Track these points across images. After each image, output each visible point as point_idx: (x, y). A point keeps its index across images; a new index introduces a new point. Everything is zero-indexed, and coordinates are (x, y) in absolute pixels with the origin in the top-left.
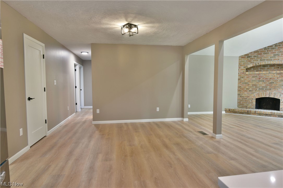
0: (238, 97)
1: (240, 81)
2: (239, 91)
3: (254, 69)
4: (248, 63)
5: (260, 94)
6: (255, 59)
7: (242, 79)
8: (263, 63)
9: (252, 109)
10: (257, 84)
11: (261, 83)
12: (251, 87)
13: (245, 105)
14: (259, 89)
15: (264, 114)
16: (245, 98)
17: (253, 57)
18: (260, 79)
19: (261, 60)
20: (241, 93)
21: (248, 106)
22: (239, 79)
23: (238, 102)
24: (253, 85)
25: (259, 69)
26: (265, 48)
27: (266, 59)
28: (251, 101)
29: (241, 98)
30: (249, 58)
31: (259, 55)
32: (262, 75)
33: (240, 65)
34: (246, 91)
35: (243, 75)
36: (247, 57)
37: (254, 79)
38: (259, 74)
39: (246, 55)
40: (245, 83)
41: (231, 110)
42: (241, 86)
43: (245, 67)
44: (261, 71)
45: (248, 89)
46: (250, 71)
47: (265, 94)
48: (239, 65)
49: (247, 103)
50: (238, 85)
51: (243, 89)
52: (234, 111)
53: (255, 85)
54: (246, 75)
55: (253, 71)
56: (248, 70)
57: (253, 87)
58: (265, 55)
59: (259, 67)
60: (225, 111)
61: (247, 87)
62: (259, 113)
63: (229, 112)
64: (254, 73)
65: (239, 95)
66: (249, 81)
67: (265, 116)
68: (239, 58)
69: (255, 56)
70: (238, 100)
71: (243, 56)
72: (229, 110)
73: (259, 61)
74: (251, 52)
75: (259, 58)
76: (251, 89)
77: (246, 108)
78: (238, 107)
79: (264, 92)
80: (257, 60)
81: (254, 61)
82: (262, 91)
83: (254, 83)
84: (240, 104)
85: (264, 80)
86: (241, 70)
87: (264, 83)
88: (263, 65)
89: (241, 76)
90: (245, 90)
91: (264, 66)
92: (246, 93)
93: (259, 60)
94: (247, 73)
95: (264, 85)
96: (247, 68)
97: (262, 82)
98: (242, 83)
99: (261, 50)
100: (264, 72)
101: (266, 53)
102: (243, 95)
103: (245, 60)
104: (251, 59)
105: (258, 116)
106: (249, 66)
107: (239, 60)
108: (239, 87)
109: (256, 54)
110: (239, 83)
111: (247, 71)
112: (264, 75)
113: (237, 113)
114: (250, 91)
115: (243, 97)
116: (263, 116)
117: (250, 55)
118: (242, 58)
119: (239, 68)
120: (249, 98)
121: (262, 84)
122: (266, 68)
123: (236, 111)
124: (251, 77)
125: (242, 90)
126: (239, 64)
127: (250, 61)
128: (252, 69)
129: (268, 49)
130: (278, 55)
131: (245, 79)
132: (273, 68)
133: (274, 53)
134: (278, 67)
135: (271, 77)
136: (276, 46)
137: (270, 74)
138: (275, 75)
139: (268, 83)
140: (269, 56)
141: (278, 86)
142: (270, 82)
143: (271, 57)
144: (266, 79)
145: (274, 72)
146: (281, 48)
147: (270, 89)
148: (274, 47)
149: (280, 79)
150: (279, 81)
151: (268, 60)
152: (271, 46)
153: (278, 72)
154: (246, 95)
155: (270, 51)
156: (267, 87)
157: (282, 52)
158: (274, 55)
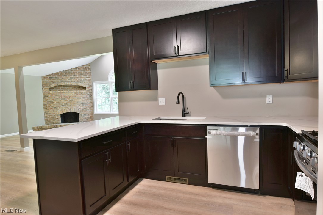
0: (45, 115)
1: (45, 99)
2: (45, 108)
3: (56, 89)
4: (50, 83)
5: (63, 110)
6: (56, 79)
7: (47, 98)
8: (63, 84)
9: (59, 124)
10: (60, 101)
11: (63, 101)
12: (55, 104)
13: (52, 121)
14: (62, 106)
16: (51, 114)
17: (54, 78)
18: (62, 97)
19: (61, 81)
20: (48, 110)
21: (55, 122)
22: (44, 98)
23: (45, 119)
24: (57, 103)
26: (63, 72)
27: (65, 80)
28: (57, 117)
29: (48, 116)
30: (51, 79)
31: (59, 77)
32: (63, 94)
33: (43, 85)
34: (52, 108)
35: (47, 93)
36: (49, 78)
37: (57, 97)
38: (61, 93)
39: (48, 76)
40: (50, 101)
41: (39, 128)
42: (46, 104)
43: (48, 87)
44: (62, 90)
45: (53, 106)
46: (53, 90)
47: (67, 110)
49: (53, 119)
50: (44, 103)
51: (48, 106)
52: (42, 128)
53: (59, 103)
54: (50, 93)
55: (56, 90)
56: (51, 89)
58: (64, 77)
59: (60, 87)
60: (33, 129)
61: (52, 105)
63: (38, 130)
64: (56, 92)
65: (45, 112)
66: (53, 99)
68: (42, 78)
69: (56, 78)
70: (45, 117)
71: (46, 76)
72: (37, 128)
73: (60, 82)
74: (53, 74)
75: (59, 79)
76: (55, 106)
77: (53, 124)
78: (45, 124)
79: (67, 108)
80: (58, 81)
81: (55, 81)
82: (65, 107)
83: (58, 101)
84: (48, 121)
85: (65, 98)
86: (45, 89)
87: (66, 100)
88: (63, 85)
89: (46, 95)
90: (50, 107)
91: (65, 86)
92: (51, 110)
93: (60, 81)
94: (51, 92)
95: (66, 102)
96: (50, 87)
98: (47, 102)
99: (61, 73)
100: (65, 92)
101: (64, 76)
102: (49, 113)
103: (48, 80)
104: (52, 79)
106: (52, 86)
107: (42, 79)
108: (45, 105)
109: (56, 76)
110: (44, 101)
111: (51, 90)
112: (65, 94)
114: (55, 108)
115: (50, 114)
117: (51, 76)
118: (45, 78)
119: (43, 87)
120: (55, 114)
121: (64, 102)
122: (66, 88)
123: (44, 127)
124: (55, 96)
125: (48, 108)
126: (43, 83)
127: (52, 81)
128: (55, 88)
129: (66, 72)
130: (73, 78)
131: (50, 98)
132: (71, 88)
133: (70, 76)
134: (75, 88)
135: (70, 95)
136: (71, 70)
137: (69, 93)
138: (73, 94)
139: (68, 100)
140: (67, 78)
141: (76, 102)
142: (70, 99)
143: (68, 79)
144: (67, 97)
145: (72, 91)
146: (75, 72)
147: (71, 106)
148: (70, 71)
149: (77, 97)
150: (76, 98)
151: (66, 81)
152: (68, 70)
153: (75, 91)
154: (52, 112)
155: (67, 74)
156: (68, 104)
157: (76, 76)
158: (71, 78)
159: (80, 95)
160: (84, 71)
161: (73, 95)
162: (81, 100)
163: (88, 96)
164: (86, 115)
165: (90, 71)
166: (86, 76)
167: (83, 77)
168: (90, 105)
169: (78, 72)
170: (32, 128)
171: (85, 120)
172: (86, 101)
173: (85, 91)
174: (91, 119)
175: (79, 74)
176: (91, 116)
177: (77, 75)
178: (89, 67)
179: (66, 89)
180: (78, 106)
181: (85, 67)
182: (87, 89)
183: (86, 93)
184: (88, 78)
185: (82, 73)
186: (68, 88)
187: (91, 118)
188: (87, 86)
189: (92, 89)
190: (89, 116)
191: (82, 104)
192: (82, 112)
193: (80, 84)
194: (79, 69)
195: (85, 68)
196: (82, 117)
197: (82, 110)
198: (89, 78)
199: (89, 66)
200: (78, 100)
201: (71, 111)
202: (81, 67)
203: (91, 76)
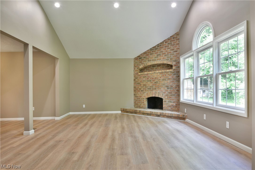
0: (134, 97)
2: (135, 91)
3: (147, 70)
4: (140, 64)
5: (149, 93)
6: (144, 60)
7: (137, 80)
8: (150, 63)
10: (146, 84)
11: (149, 83)
12: (142, 87)
13: (139, 104)
14: (148, 89)
15: (146, 113)
16: (139, 97)
17: (143, 59)
18: (148, 79)
20: (136, 93)
21: (141, 106)
22: (134, 80)
23: (134, 102)
24: (144, 85)
25: (150, 70)
26: (151, 49)
28: (143, 100)
30: (140, 60)
31: (147, 56)
32: (150, 75)
34: (139, 91)
35: (137, 75)
36: (139, 58)
37: (144, 79)
38: (147, 74)
40: (139, 83)
42: (135, 86)
45: (140, 89)
47: (152, 94)
48: (134, 67)
49: (140, 102)
50: (134, 85)
51: (137, 89)
57: (144, 87)
58: (151, 56)
59: (150, 67)
61: (140, 87)
62: (142, 112)
63: (123, 111)
65: (134, 95)
66: (141, 82)
67: (147, 115)
68: (134, 60)
69: (144, 58)
70: (134, 100)
71: (137, 58)
73: (147, 62)
75: (147, 59)
76: (142, 89)
77: (139, 108)
78: (134, 107)
79: (152, 92)
81: (143, 61)
82: (150, 91)
83: (144, 83)
84: (136, 104)
85: (151, 79)
86: (135, 71)
87: (151, 82)
88: (152, 65)
89: (136, 77)
91: (154, 66)
92: (139, 93)
93: (147, 60)
94: (139, 74)
95: (151, 85)
96: (139, 69)
97: (150, 82)
99: (148, 51)
101: (151, 54)
102: (137, 95)
103: (138, 61)
105: (142, 115)
106: (141, 67)
107: (134, 61)
108: (135, 87)
109: (145, 56)
110: (135, 83)
114: (142, 91)
115: (137, 97)
116: (145, 115)
117: (141, 57)
118: (136, 59)
119: (134, 69)
120: (141, 98)
121: (150, 84)
122: (155, 68)
124: (142, 77)
125: (137, 91)
126: (134, 65)
127: (141, 62)
129: (153, 49)
130: (160, 55)
131: (138, 80)
132: (159, 67)
133: (157, 53)
134: (163, 67)
135: (156, 76)
136: (158, 46)
137: (155, 74)
138: (159, 74)
139: (154, 82)
140: (154, 56)
141: (160, 85)
142: (155, 81)
143: (155, 58)
144: (153, 78)
145: (157, 72)
146: (162, 48)
147: (155, 89)
148: (157, 47)
149: (162, 78)
150: (161, 80)
151: (153, 60)
152: (155, 47)
153: (160, 71)
154: (139, 95)
155: (154, 51)
156: (153, 86)
157: (163, 52)
158: (157, 55)
159: (166, 75)
160: (171, 43)
161: (158, 75)
162: (166, 82)
163: (175, 76)
164: (170, 101)
165: (178, 43)
166: (173, 50)
167: (170, 52)
168: (176, 90)
169: (165, 47)
171: (169, 108)
172: (171, 84)
173: (171, 70)
174: (176, 109)
175: (165, 49)
176: (176, 105)
177: (164, 50)
178: (177, 37)
180: (162, 89)
181: (172, 38)
182: (174, 68)
183: (173, 73)
184: (175, 53)
185: (169, 47)
186: (156, 68)
187: (176, 106)
188: (174, 63)
189: (179, 67)
190: (174, 104)
191: (167, 86)
192: (166, 97)
193: (165, 62)
194: (165, 43)
195: (172, 39)
196: (166, 104)
197: (167, 95)
198: (177, 51)
199: (178, 35)
200: (163, 82)
201: (155, 95)
202: (169, 39)
203: (179, 49)
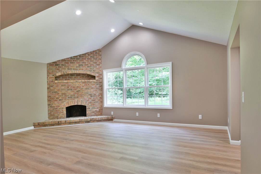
0: (48, 108)
1: (49, 90)
2: (49, 101)
3: (63, 78)
4: (56, 71)
5: (69, 102)
6: (63, 67)
7: (52, 88)
8: (70, 72)
9: (63, 118)
10: (66, 92)
11: (69, 91)
12: (60, 96)
13: (56, 115)
14: (68, 97)
15: (73, 122)
16: (56, 107)
17: (61, 66)
18: (68, 87)
19: (68, 69)
20: (52, 103)
21: (59, 116)
22: (48, 88)
23: (49, 113)
24: (63, 94)
25: (68, 78)
26: (71, 58)
27: (72, 68)
28: (62, 110)
29: (52, 109)
30: (57, 66)
31: (67, 64)
32: (70, 84)
33: (49, 73)
34: (56, 100)
35: (52, 83)
36: (56, 65)
37: (63, 87)
38: (67, 83)
39: (54, 63)
40: (55, 92)
41: (40, 124)
42: (50, 95)
43: (53, 75)
44: (69, 80)
45: (58, 98)
46: (59, 80)
47: (73, 102)
48: (47, 73)
49: (57, 113)
50: (48, 94)
51: (53, 98)
52: (44, 124)
53: (64, 94)
54: (56, 83)
55: (62, 80)
56: (57, 78)
57: (63, 96)
58: (72, 65)
59: (67, 76)
60: (34, 126)
61: (57, 96)
62: (69, 122)
63: (39, 126)
64: (62, 81)
65: (49, 105)
66: (58, 90)
67: (75, 124)
68: (47, 65)
69: (63, 65)
70: (48, 111)
71: (51, 64)
72: (39, 124)
73: (67, 70)
74: (59, 60)
75: (66, 67)
76: (60, 98)
77: (58, 119)
78: (49, 118)
79: (73, 100)
80: (65, 69)
81: (62, 69)
82: (71, 99)
83: (63, 92)
84: (51, 115)
85: (72, 88)
86: (50, 78)
87: (73, 91)
88: (71, 74)
89: (50, 85)
90: (55, 99)
91: (72, 75)
92: (56, 102)
93: (67, 68)
94: (56, 81)
95: (72, 93)
96: (55, 76)
97: (71, 91)
98: (51, 93)
99: (68, 59)
100: (72, 81)
101: (72, 63)
102: (53, 105)
103: (54, 68)
104: (59, 67)
105: (68, 125)
106: (58, 74)
107: (47, 67)
108: (49, 97)
109: (63, 63)
110: (48, 92)
111: (56, 80)
112: (71, 83)
113: (48, 126)
114: (60, 100)
115: (54, 107)
116: (72, 124)
117: (58, 63)
118: (50, 65)
119: (48, 76)
120: (59, 108)
121: (71, 93)
122: (73, 76)
123: (46, 124)
124: (60, 86)
125: (52, 100)
126: (48, 71)
127: (58, 69)
128: (61, 77)
129: (74, 58)
130: (82, 65)
131: (55, 88)
132: (79, 77)
133: (79, 63)
134: (83, 77)
135: (77, 85)
136: (80, 57)
137: (77, 83)
138: (81, 83)
139: (75, 91)
140: (75, 65)
141: (84, 93)
142: (77, 90)
143: (76, 67)
144: (74, 87)
145: (80, 81)
146: (84, 59)
147: (78, 97)
148: (78, 57)
149: (85, 87)
150: (84, 89)
151: (74, 69)
152: (76, 57)
153: (83, 81)
154: (57, 105)
155: (76, 61)
156: (75, 95)
157: (85, 63)
158: (79, 65)
159: (89, 85)
160: (94, 57)
161: (80, 85)
162: (89, 91)
163: (98, 86)
164: (94, 108)
165: (100, 58)
166: (96, 63)
167: (93, 65)
168: (99, 97)
169: (88, 59)
170: (32, 124)
171: (93, 114)
172: (94, 93)
173: (94, 81)
174: (100, 113)
175: (88, 61)
176: (100, 110)
177: (87, 62)
178: (99, 53)
179: (73, 78)
180: (85, 97)
181: (95, 52)
182: (97, 78)
183: (96, 83)
184: (98, 66)
185: (92, 60)
186: (76, 77)
187: (99, 111)
188: (96, 75)
189: (102, 78)
190: (98, 110)
191: (91, 95)
192: (90, 104)
193: (89, 73)
194: (88, 55)
195: (95, 54)
196: (89, 110)
197: (90, 103)
198: (99, 65)
199: (100, 51)
200: (86, 91)
201: (77, 103)
202: (91, 53)
203: (101, 63)
